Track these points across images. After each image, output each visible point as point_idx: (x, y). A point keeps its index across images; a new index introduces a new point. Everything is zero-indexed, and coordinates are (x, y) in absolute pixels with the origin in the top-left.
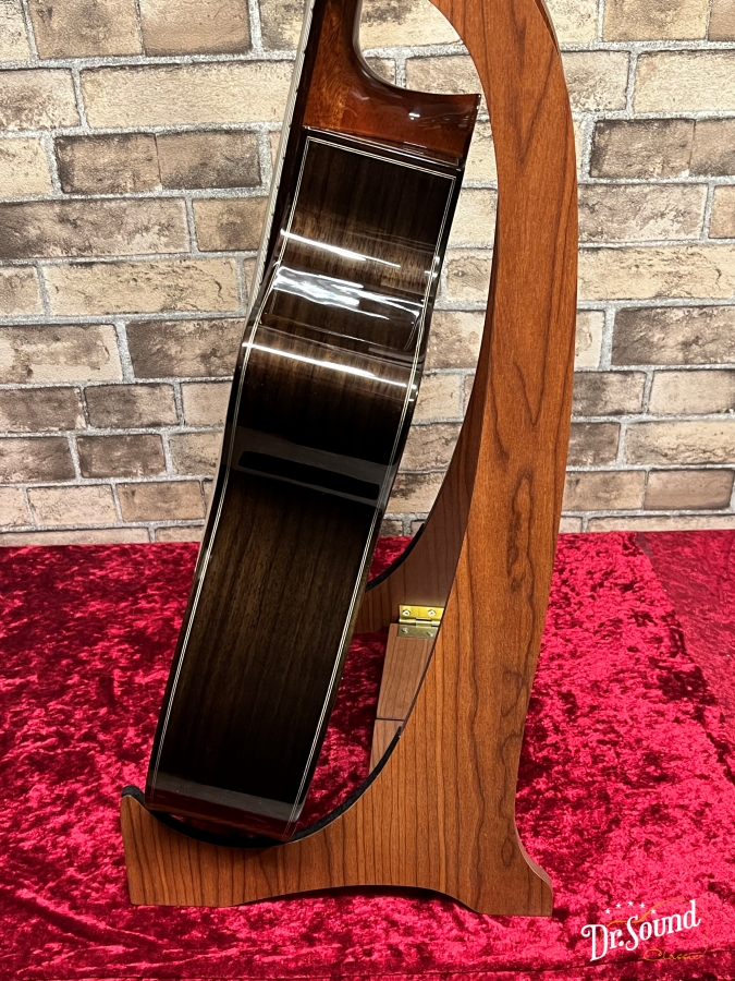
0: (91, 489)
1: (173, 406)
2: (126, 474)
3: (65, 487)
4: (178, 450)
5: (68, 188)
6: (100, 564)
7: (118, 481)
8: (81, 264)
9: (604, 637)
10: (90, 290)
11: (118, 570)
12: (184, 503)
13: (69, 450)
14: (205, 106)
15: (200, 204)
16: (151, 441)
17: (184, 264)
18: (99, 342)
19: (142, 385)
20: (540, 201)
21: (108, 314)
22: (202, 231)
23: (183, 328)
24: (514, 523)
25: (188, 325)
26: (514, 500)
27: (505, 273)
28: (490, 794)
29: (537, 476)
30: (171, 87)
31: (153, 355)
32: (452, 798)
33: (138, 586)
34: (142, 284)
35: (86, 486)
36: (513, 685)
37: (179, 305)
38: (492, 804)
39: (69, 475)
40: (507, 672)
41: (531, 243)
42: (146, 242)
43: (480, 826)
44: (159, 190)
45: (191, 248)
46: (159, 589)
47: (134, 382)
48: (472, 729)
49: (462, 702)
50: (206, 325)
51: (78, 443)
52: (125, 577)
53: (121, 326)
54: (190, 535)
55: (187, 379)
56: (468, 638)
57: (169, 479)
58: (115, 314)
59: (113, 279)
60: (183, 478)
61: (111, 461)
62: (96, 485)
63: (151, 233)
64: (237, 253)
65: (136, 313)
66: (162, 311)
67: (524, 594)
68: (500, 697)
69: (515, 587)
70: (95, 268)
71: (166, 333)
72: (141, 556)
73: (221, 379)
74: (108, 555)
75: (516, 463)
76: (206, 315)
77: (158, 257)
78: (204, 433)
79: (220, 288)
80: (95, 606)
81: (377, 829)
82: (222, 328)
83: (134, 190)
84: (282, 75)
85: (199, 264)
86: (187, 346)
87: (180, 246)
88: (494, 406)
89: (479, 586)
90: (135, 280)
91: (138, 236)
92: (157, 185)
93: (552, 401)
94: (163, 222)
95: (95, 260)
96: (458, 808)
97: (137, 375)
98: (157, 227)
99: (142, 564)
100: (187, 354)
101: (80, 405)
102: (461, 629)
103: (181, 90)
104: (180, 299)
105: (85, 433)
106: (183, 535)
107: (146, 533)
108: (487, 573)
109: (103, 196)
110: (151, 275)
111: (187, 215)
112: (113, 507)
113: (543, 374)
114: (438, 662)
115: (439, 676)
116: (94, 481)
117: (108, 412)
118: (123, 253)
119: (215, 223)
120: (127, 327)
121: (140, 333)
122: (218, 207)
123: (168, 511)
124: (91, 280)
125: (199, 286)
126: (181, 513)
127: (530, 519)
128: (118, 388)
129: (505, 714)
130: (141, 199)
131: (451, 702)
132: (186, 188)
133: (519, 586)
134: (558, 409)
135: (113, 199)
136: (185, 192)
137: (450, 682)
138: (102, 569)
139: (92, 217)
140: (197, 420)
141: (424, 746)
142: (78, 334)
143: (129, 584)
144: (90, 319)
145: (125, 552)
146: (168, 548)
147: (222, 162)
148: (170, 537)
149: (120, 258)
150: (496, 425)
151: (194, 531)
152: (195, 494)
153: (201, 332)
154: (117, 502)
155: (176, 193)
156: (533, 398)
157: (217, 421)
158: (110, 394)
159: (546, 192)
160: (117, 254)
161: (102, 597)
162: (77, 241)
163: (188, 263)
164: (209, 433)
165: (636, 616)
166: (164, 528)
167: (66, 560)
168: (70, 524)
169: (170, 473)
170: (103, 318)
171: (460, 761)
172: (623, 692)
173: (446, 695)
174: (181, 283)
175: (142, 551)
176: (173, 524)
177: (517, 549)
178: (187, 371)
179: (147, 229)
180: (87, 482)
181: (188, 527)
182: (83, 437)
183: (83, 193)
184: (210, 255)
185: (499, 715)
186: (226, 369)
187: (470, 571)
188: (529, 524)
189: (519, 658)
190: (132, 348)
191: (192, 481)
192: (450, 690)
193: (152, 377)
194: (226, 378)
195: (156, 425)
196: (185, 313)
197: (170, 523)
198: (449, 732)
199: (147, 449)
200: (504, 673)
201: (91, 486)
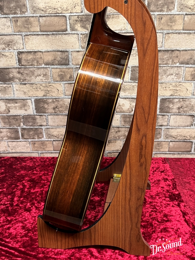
0: (24, 142)
1: (46, 121)
2: (33, 138)
3: (17, 141)
4: (47, 133)
5: (20, 65)
6: (25, 162)
7: (31, 140)
8: (23, 84)
10: (25, 90)
11: (29, 163)
12: (48, 146)
13: (19, 132)
15: (54, 69)
16: (40, 130)
17: (49, 84)
18: (27, 104)
19: (38, 115)
21: (30, 97)
22: (54, 76)
23: (49, 101)
24: (141, 148)
26: (141, 142)
28: (134, 221)
29: (147, 135)
30: (47, 40)
31: (41, 107)
32: (124, 222)
33: (34, 167)
34: (39, 89)
35: (23, 141)
36: (140, 192)
37: (48, 95)
38: (134, 224)
39: (19, 138)
40: (139, 188)
42: (40, 78)
43: (131, 230)
44: (43, 66)
45: (51, 80)
46: (39, 168)
47: (36, 114)
48: (129, 203)
49: (127, 196)
50: (55, 100)
51: (21, 130)
52: (31, 165)
53: (33, 100)
55: (49, 114)
56: (129, 178)
57: (44, 140)
58: (31, 97)
59: (31, 88)
60: (48, 140)
61: (29, 135)
62: (25, 141)
63: (41, 76)
64: (63, 82)
65: (37, 97)
66: (43, 96)
67: (144, 167)
68: (137, 195)
69: (141, 165)
70: (27, 85)
71: (44, 102)
74: (27, 159)
75: (142, 132)
76: (55, 98)
77: (43, 82)
78: (53, 128)
79: (58, 91)
80: (22, 172)
81: (104, 230)
82: (59, 101)
83: (37, 65)
84: (75, 37)
85: (53, 85)
86: (50, 105)
87: (48, 80)
88: (137, 117)
89: (132, 165)
90: (37, 88)
91: (38, 77)
92: (43, 64)
93: (152, 116)
94: (44, 73)
95: (27, 83)
96: (125, 225)
97: (36, 112)
98: (43, 75)
99: (36, 162)
100: (50, 107)
101: (22, 120)
102: (127, 176)
103: (49, 41)
104: (48, 93)
105: (23, 127)
106: (48, 155)
107: (38, 154)
108: (134, 161)
109: (29, 67)
110: (41, 87)
111: (50, 72)
112: (29, 147)
113: (149, 109)
114: (121, 185)
115: (121, 188)
116: (25, 140)
117: (29, 122)
118: (34, 81)
119: (57, 74)
120: (34, 100)
121: (38, 102)
122: (58, 70)
123: (44, 148)
124: (25, 88)
125: (53, 90)
126: (47, 149)
127: (145, 147)
128: (32, 116)
129: (138, 199)
130: (39, 68)
131: (124, 196)
132: (50, 65)
133: (142, 165)
134: (153, 118)
135: (32, 68)
136: (50, 66)
137: (124, 190)
138: (25, 163)
139: (26, 72)
140: (52, 125)
141: (116, 207)
142: (22, 102)
143: (31, 167)
144: (25, 98)
145: (31, 159)
146: (43, 158)
147: (59, 59)
148: (44, 155)
149: (33, 83)
150: (137, 122)
151: (50, 154)
152: (51, 144)
153: (53, 102)
154: (31, 146)
155: (47, 66)
156: (146, 115)
157: (57, 125)
158: (30, 117)
160: (32, 82)
161: (25, 170)
162: (22, 78)
163: (50, 84)
164: (55, 128)
165: (164, 179)
166: (42, 153)
167: (16, 160)
168: (18, 151)
169: (44, 138)
170: (28, 98)
171: (126, 212)
172: (159, 198)
173: (123, 194)
174: (48, 89)
175: (36, 159)
176: (45, 152)
177: (142, 155)
178: (50, 112)
179: (40, 75)
180: (23, 140)
181: (49, 153)
182: (22, 128)
183: (24, 66)
184: (56, 82)
185: (137, 199)
186: (60, 111)
187: (129, 160)
188: (145, 148)
189: (142, 184)
190: (35, 106)
191: (50, 141)
192: (124, 192)
193: (41, 113)
194: (59, 114)
195: (41, 126)
196: (49, 97)
197: (44, 152)
198: (123, 204)
199: (39, 132)
200: (138, 188)
201: (24, 141)
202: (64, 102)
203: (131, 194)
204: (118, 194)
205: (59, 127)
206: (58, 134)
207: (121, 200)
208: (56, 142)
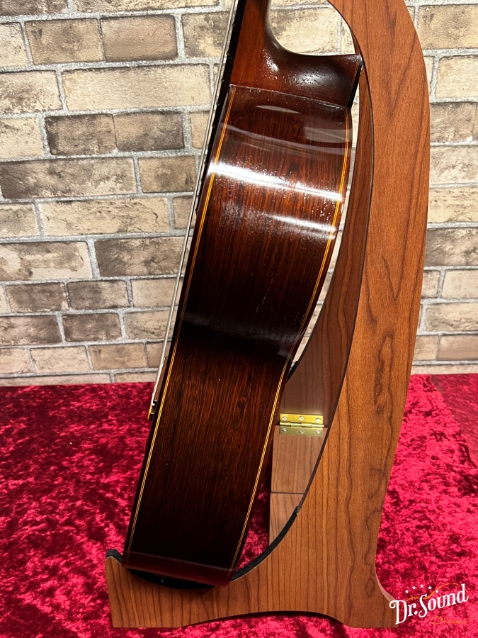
0: (72, 349)
1: (126, 295)
2: (95, 339)
3: (55, 348)
4: (129, 323)
5: (55, 151)
6: (77, 399)
7: (90, 343)
8: (64, 202)
9: (414, 449)
10: (70, 219)
11: (90, 402)
12: (133, 357)
13: (57, 324)
14: (146, 95)
15: (144, 161)
16: (111, 318)
17: (133, 201)
18: (76, 254)
19: (105, 281)
20: (403, 143)
21: (82, 234)
22: (145, 179)
23: (132, 244)
24: (379, 368)
25: (135, 241)
26: (380, 352)
27: (377, 195)
28: (359, 550)
29: (396, 333)
30: (123, 83)
31: (113, 261)
32: (332, 553)
33: (102, 414)
34: (105, 215)
35: (69, 347)
36: (376, 477)
37: (130, 229)
38: (360, 557)
39: (58, 340)
41: (396, 172)
42: (107, 187)
43: (352, 571)
44: (115, 152)
45: (137, 191)
46: (116, 416)
47: (100, 279)
48: (347, 507)
49: (341, 489)
50: (148, 242)
51: (63, 319)
52: (94, 408)
53: (91, 243)
54: (138, 378)
55: (135, 277)
56: (346, 446)
57: (124, 342)
58: (87, 234)
59: (86, 212)
60: (132, 341)
61: (85, 331)
62: (75, 346)
63: (111, 181)
64: (168, 194)
65: (101, 234)
66: (118, 232)
67: (385, 416)
68: (367, 486)
69: (379, 412)
70: (73, 204)
71: (121, 247)
72: (104, 393)
73: (157, 277)
74: (83, 392)
75: (382, 326)
76: (147, 235)
77: (115, 197)
78: (146, 312)
79: (157, 217)
80: (73, 428)
81: (281, 575)
82: (158, 243)
83: (99, 152)
84: (198, 74)
85: (143, 202)
86: (135, 255)
87: (130, 189)
88: (367, 288)
89: (354, 412)
90: (100, 212)
91: (102, 183)
92: (114, 148)
93: (409, 283)
94: (118, 173)
95: (73, 199)
96: (337, 560)
97: (102, 274)
98: (115, 177)
99: (105, 398)
100: (136, 261)
101: (64, 294)
102: (341, 441)
103: (130, 84)
104: (130, 224)
105: (68, 312)
106: (133, 378)
107: (108, 377)
108: (360, 402)
109: (78, 156)
110: (111, 209)
111: (135, 169)
113: (402, 265)
114: (325, 464)
115: (325, 473)
116: (74, 344)
118: (92, 194)
119: (153, 174)
120: (95, 243)
121: (103, 247)
122: (155, 163)
123: (123, 363)
124: (69, 212)
125: (143, 216)
126: (131, 364)
127: (391, 366)
128: (89, 283)
129: (370, 497)
130: (104, 158)
131: (333, 490)
132: (134, 151)
133: (383, 411)
134: (412, 288)
135: (85, 158)
136: (133, 153)
137: (333, 477)
138: (79, 401)
139: (70, 171)
140: (142, 304)
141: (314, 520)
142: (62, 248)
144: (71, 238)
145: (93, 389)
146: (123, 387)
147: (158, 133)
148: (124, 379)
149: (90, 198)
150: (368, 300)
151: (140, 375)
152: (141, 352)
153: (144, 246)
154: (89, 357)
155: (127, 154)
156: (395, 281)
157: (155, 304)
158: (84, 287)
159: (407, 137)
160: (88, 195)
161: (79, 421)
162: (61, 186)
163: (135, 201)
164: (150, 312)
165: (435, 434)
166: (120, 374)
167: (56, 395)
168: (58, 371)
169: (124, 338)
170: (79, 238)
171: (339, 529)
172: (431, 489)
173: (330, 485)
174: (131, 214)
175: (105, 389)
176: (126, 371)
177: (381, 386)
178: (135, 272)
179: (108, 178)
180: (69, 344)
181: (136, 373)
182: (66, 315)
183: (65, 154)
184: (150, 195)
185: (367, 497)
186: (161, 270)
187: (348, 400)
188: (390, 368)
189: (381, 459)
190: (98, 257)
191: (139, 343)
192: (333, 482)
193: (112, 276)
194: (161, 276)
195: (115, 307)
196: (134, 234)
197: (124, 371)
198: (332, 510)
199: (109, 323)
200: (371, 469)
201: (72, 347)
202: (172, 245)
203: (351, 484)
204: (318, 486)
205: (162, 309)
206: (158, 327)
207: (325, 500)
208: (155, 345)
